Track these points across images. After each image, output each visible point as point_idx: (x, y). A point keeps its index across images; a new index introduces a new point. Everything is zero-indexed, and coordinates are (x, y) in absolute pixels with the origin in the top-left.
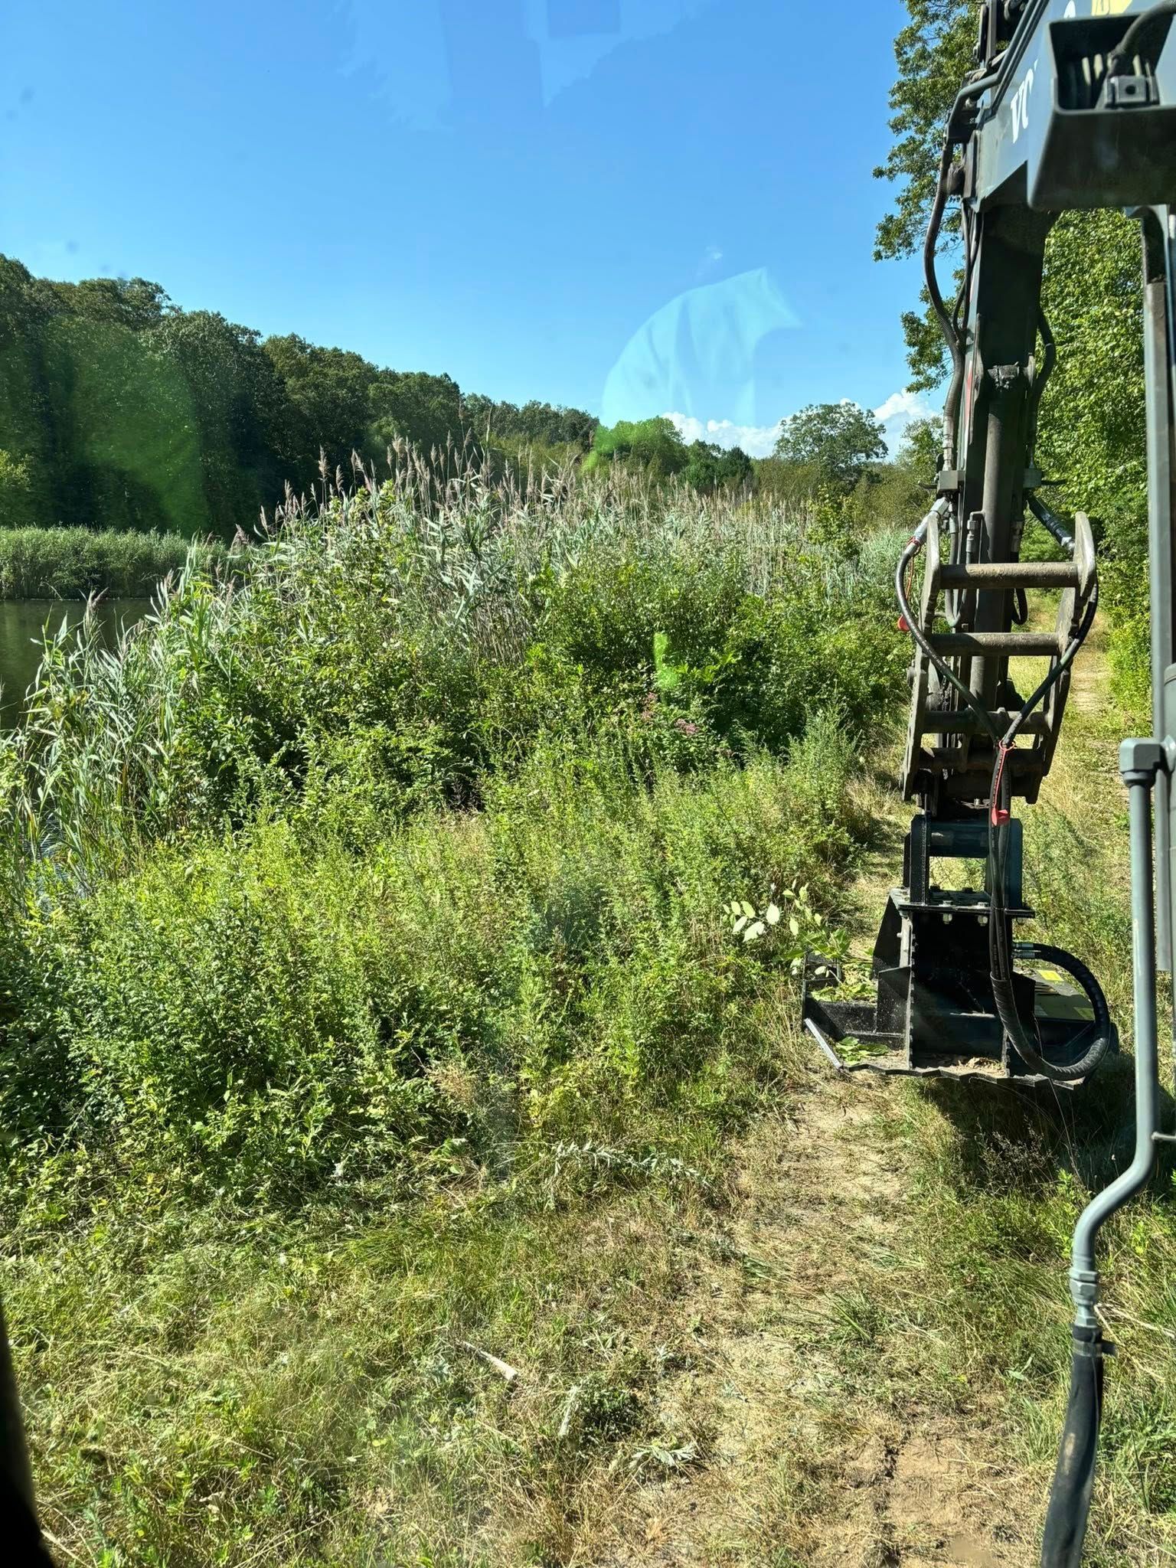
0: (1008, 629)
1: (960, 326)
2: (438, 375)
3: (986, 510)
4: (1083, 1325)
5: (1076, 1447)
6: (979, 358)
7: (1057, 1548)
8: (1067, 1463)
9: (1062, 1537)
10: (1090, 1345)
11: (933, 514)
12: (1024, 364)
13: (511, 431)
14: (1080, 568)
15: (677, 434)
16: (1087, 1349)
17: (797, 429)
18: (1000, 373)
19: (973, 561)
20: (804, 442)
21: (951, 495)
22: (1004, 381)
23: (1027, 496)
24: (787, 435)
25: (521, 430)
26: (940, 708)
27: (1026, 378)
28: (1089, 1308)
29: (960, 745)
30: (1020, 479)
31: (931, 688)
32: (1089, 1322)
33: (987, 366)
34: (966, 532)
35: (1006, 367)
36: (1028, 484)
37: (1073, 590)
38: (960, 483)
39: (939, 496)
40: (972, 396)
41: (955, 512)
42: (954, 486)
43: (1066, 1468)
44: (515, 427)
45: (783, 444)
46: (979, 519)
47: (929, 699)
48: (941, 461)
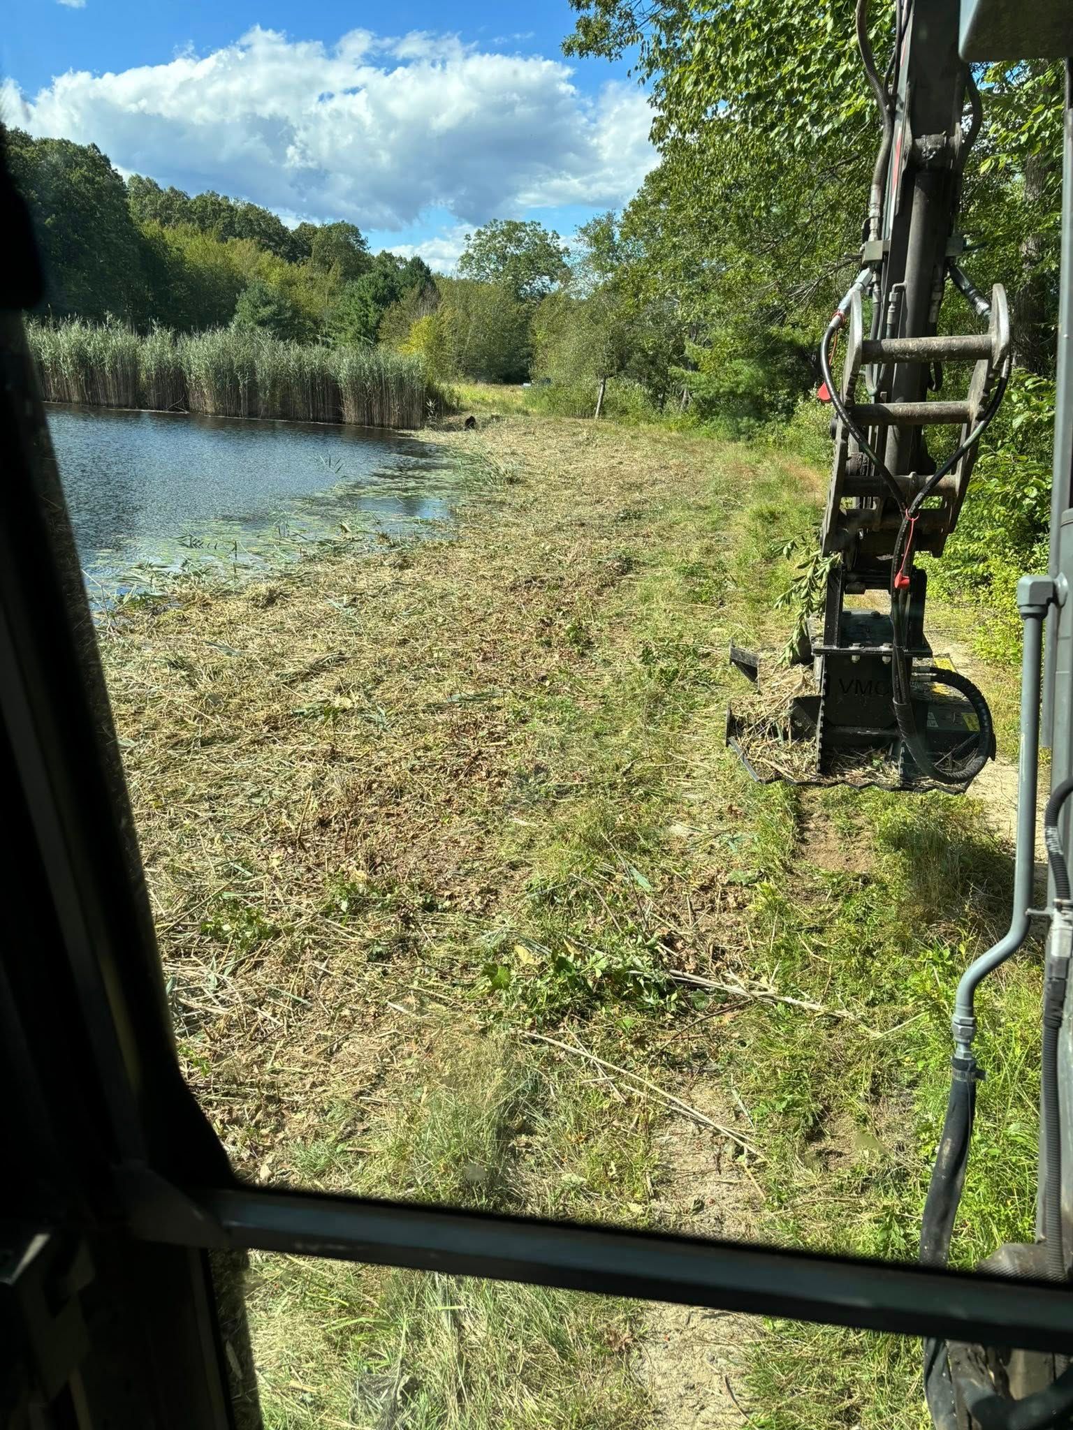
0: (923, 398)
1: (891, 90)
2: (85, 145)
3: (907, 282)
4: (961, 1058)
5: (952, 1149)
6: (908, 126)
7: (934, 1222)
8: (944, 1160)
9: (938, 1214)
10: (966, 1074)
11: (858, 285)
12: (951, 133)
13: (177, 221)
14: (994, 340)
15: (362, 243)
16: (963, 1076)
17: (480, 245)
18: (928, 143)
19: (893, 336)
20: (489, 259)
21: (876, 266)
22: (931, 151)
23: (949, 264)
24: (471, 251)
25: (189, 221)
26: (858, 471)
27: (953, 149)
28: (967, 1046)
29: (875, 507)
30: (942, 248)
31: (850, 453)
32: (966, 1055)
33: (916, 135)
34: (888, 304)
35: (933, 137)
36: (950, 253)
37: (986, 362)
38: (885, 253)
39: (864, 267)
40: (900, 165)
41: (878, 283)
42: (878, 256)
43: (944, 1165)
44: (184, 216)
45: (467, 260)
46: (901, 290)
47: (849, 463)
48: (867, 232)
